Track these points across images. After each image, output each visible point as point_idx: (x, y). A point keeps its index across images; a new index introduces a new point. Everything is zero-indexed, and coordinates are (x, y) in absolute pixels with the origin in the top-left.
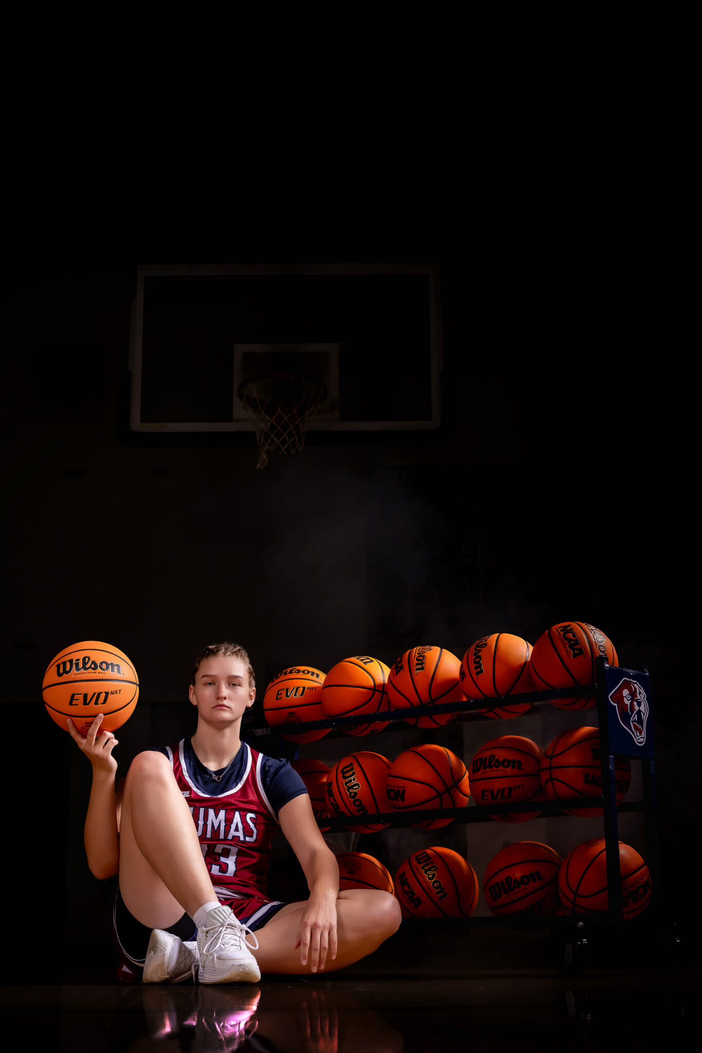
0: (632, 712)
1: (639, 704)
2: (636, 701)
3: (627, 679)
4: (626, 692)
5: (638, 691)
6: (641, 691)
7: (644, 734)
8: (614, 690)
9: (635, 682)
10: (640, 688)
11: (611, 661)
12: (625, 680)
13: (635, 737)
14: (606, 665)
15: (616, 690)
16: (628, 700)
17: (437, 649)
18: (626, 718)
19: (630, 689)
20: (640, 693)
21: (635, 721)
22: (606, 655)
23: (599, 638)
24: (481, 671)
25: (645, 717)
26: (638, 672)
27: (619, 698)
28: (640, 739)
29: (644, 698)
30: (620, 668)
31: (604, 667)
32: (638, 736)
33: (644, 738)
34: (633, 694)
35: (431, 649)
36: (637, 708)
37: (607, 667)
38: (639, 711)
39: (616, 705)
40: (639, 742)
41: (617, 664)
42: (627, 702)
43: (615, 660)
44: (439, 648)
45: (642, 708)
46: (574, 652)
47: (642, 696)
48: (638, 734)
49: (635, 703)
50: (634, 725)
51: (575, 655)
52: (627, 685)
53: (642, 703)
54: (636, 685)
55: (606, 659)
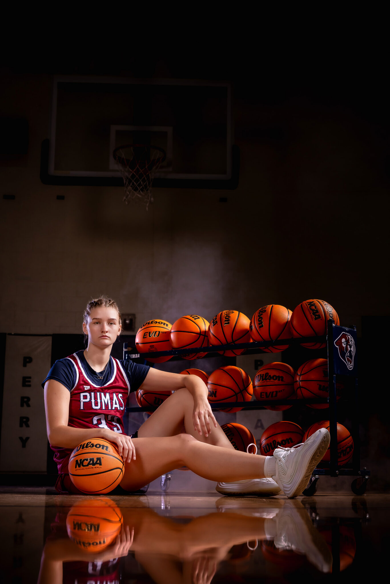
0: (347, 351)
1: (351, 347)
2: (349, 345)
3: (344, 333)
4: (343, 340)
5: (350, 339)
6: (352, 340)
7: (352, 363)
8: (337, 339)
9: (349, 334)
10: (351, 338)
11: (336, 323)
12: (343, 333)
13: (348, 365)
14: (334, 325)
15: (338, 339)
16: (345, 345)
17: (236, 313)
18: (343, 355)
19: (346, 339)
20: (351, 341)
21: (348, 356)
22: (333, 319)
23: (329, 309)
24: (262, 326)
25: (353, 354)
26: (350, 329)
27: (339, 343)
28: (350, 366)
29: (353, 344)
30: (341, 327)
31: (332, 325)
32: (349, 365)
33: (352, 366)
34: (347, 341)
35: (233, 312)
36: (349, 349)
37: (334, 326)
38: (351, 351)
39: (338, 347)
40: (350, 368)
41: (339, 324)
42: (344, 346)
43: (338, 322)
44: (238, 312)
45: (352, 349)
46: (315, 317)
47: (352, 342)
48: (350, 364)
49: (348, 346)
50: (347, 358)
51: (316, 319)
52: (344, 336)
53: (352, 346)
54: (349, 336)
55: (334, 321)
